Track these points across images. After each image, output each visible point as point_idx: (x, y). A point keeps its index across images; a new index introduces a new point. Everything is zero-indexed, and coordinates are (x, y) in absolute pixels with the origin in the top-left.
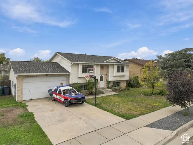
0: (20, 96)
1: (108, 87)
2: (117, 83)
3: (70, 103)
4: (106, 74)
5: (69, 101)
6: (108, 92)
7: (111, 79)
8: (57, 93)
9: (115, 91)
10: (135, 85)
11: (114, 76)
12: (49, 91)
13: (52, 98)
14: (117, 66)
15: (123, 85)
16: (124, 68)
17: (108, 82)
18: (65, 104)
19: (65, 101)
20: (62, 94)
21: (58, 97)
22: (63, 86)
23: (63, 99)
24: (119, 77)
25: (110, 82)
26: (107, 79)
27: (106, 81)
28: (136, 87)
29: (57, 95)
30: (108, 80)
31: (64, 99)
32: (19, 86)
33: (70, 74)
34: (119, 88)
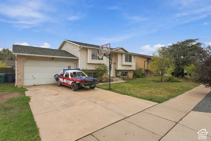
0: (20, 80)
1: (117, 76)
2: (124, 73)
3: (79, 87)
4: (115, 63)
5: (78, 84)
6: (118, 80)
7: (120, 67)
8: (64, 76)
9: (124, 79)
10: (140, 76)
11: (122, 65)
12: (55, 76)
13: (58, 83)
14: (125, 55)
15: (130, 75)
16: (131, 58)
17: (117, 71)
18: (73, 88)
19: (73, 85)
20: (70, 77)
21: (65, 81)
22: (71, 69)
23: (70, 83)
24: (126, 67)
25: (118, 71)
26: (115, 68)
27: (114, 70)
28: (141, 77)
29: (63, 78)
30: (117, 69)
31: (72, 82)
32: (19, 69)
33: (78, 59)
34: (127, 77)
